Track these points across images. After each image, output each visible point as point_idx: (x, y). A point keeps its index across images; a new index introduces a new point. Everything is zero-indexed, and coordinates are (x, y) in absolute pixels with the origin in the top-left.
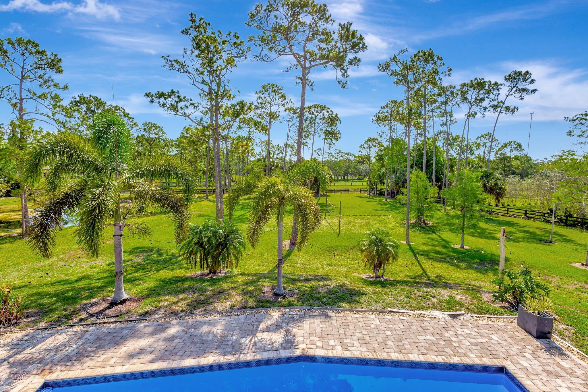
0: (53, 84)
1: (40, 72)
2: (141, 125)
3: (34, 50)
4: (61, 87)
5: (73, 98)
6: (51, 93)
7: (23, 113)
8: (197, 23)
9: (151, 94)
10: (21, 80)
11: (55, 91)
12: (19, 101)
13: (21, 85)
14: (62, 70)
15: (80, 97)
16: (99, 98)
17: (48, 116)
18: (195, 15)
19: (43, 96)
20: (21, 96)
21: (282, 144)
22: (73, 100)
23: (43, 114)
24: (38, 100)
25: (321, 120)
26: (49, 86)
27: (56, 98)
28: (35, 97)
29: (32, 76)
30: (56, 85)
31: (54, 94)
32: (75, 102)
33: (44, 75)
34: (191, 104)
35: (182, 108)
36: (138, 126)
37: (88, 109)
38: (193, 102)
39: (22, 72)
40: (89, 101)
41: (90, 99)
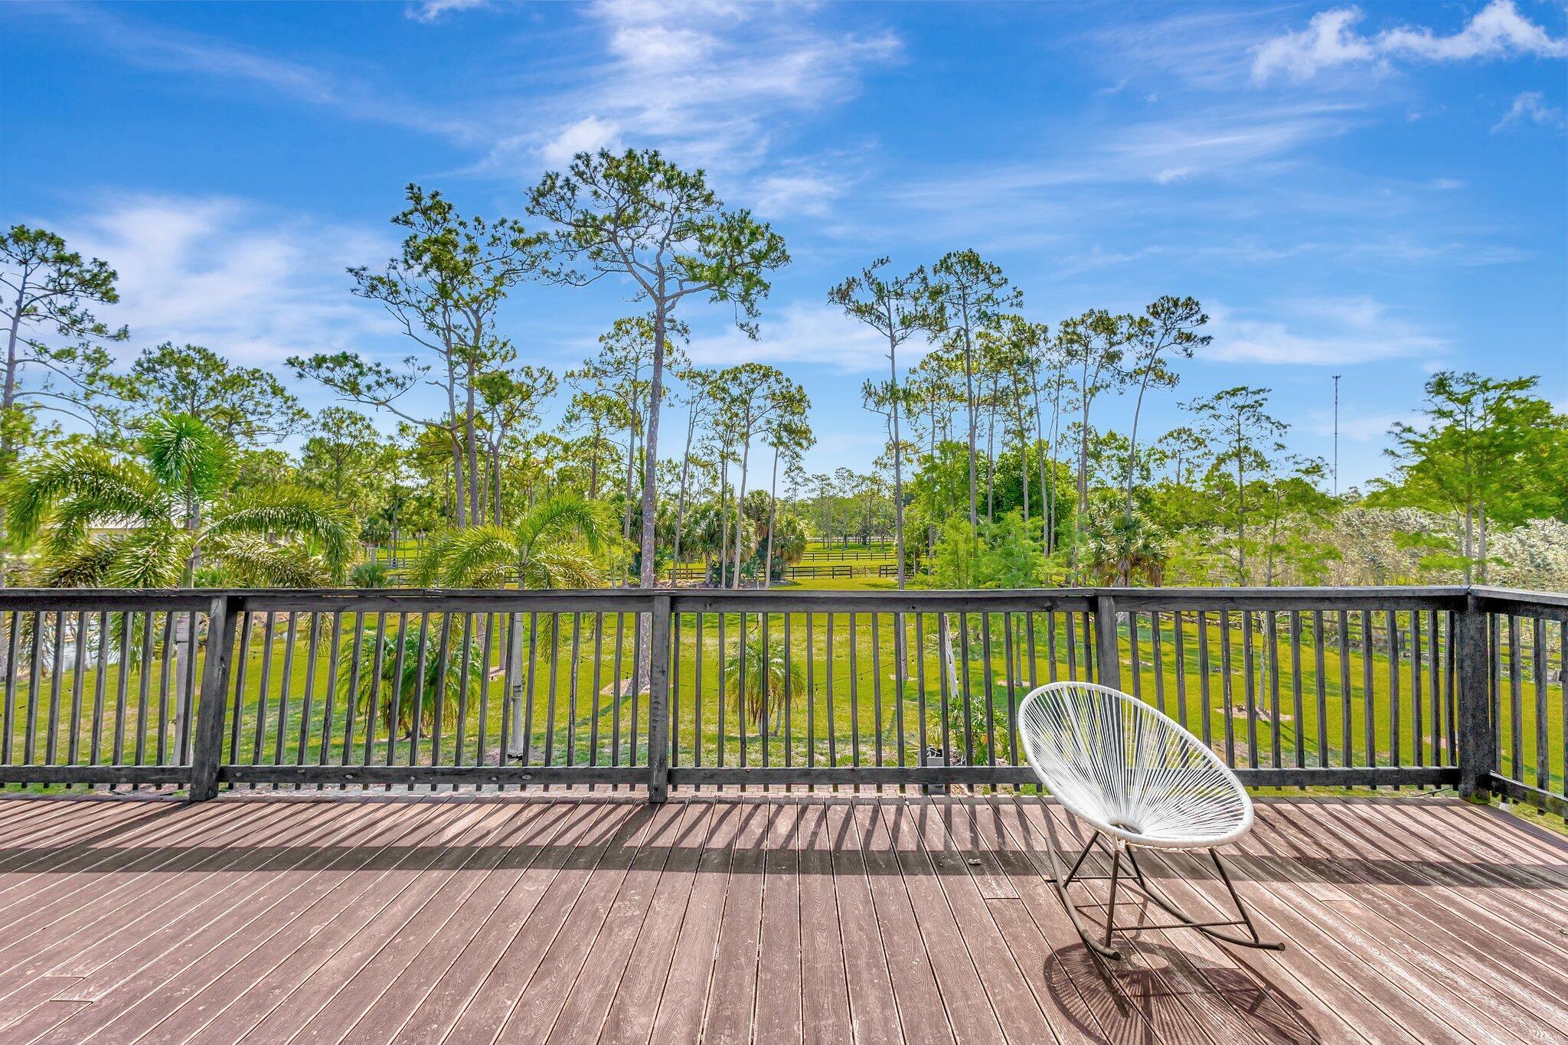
0: (91, 326)
1: (62, 301)
2: (315, 414)
3: (51, 253)
4: (110, 334)
5: (144, 352)
6: (85, 345)
7: (14, 392)
8: (427, 202)
9: (300, 360)
10: (16, 320)
11: (96, 342)
12: (5, 367)
13: (13, 331)
14: (118, 296)
15: (162, 349)
16: (211, 352)
17: (74, 401)
18: (419, 189)
19: (67, 354)
20: (11, 354)
21: (679, 458)
22: (143, 358)
23: (61, 396)
24: (54, 363)
25: (769, 401)
26: (81, 332)
27: (99, 359)
28: (46, 357)
29: (42, 310)
30: (99, 330)
31: (92, 347)
32: (149, 361)
33: (71, 308)
34: (388, 380)
35: (369, 388)
36: (306, 416)
37: (183, 378)
38: (392, 375)
39: (19, 302)
40: (184, 360)
41: (188, 355)
